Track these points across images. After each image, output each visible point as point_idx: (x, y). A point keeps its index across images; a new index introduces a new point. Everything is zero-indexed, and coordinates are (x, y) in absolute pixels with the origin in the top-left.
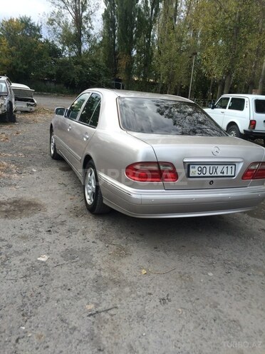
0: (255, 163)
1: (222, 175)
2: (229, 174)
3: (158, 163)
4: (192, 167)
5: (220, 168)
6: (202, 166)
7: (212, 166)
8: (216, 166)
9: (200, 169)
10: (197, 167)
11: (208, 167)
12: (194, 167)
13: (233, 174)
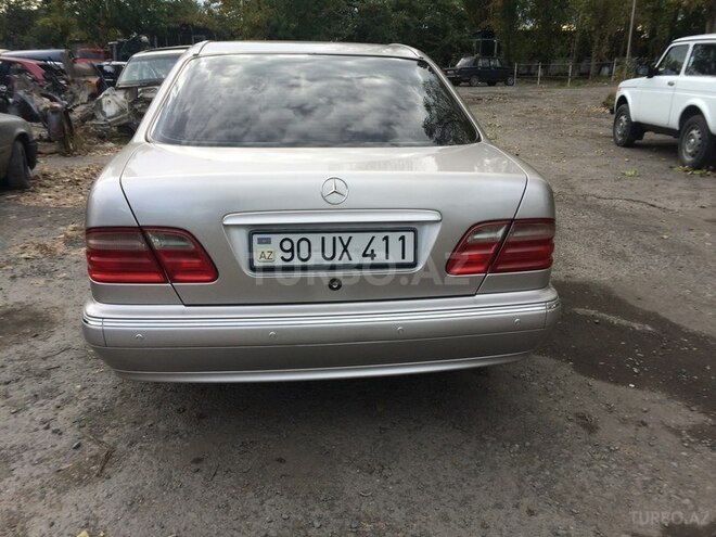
0: (492, 224)
1: (368, 261)
2: (395, 258)
3: (141, 231)
4: (260, 241)
5: (359, 242)
6: (295, 238)
7: (329, 238)
8: (345, 237)
9: (287, 245)
10: (277, 238)
11: (315, 239)
12: (268, 241)
13: (409, 259)
